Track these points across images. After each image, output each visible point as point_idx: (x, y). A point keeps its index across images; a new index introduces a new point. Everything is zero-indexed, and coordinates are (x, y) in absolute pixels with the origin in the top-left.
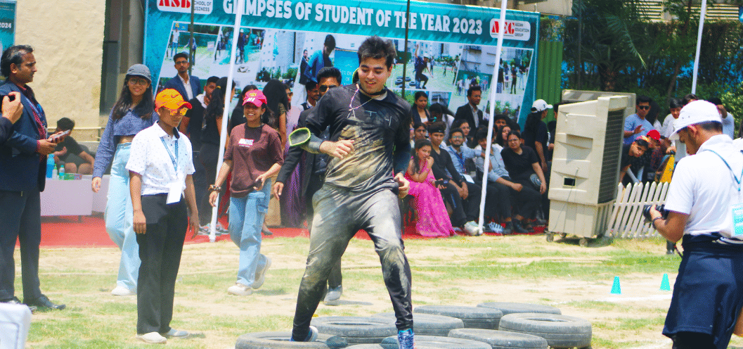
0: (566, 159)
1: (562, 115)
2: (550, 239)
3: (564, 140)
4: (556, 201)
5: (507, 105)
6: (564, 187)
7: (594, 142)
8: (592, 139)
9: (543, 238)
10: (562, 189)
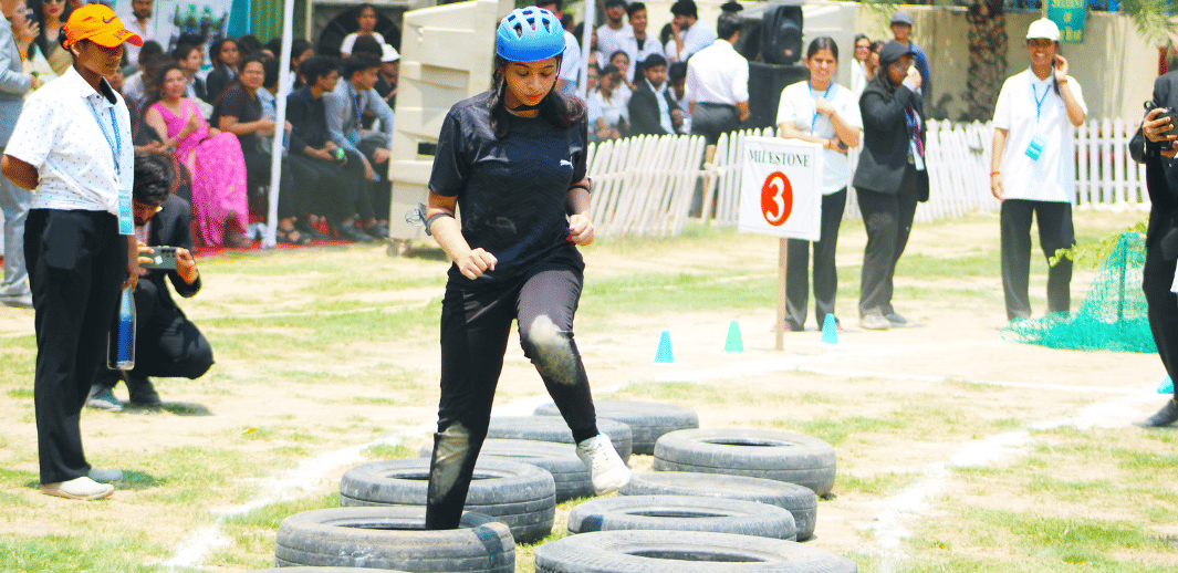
0: (420, 109)
1: (412, 31)
2: (393, 252)
3: (417, 74)
4: (403, 183)
5: (207, 11)
6: (417, 159)
7: (472, 78)
8: (466, 73)
9: (379, 251)
10: (413, 162)
